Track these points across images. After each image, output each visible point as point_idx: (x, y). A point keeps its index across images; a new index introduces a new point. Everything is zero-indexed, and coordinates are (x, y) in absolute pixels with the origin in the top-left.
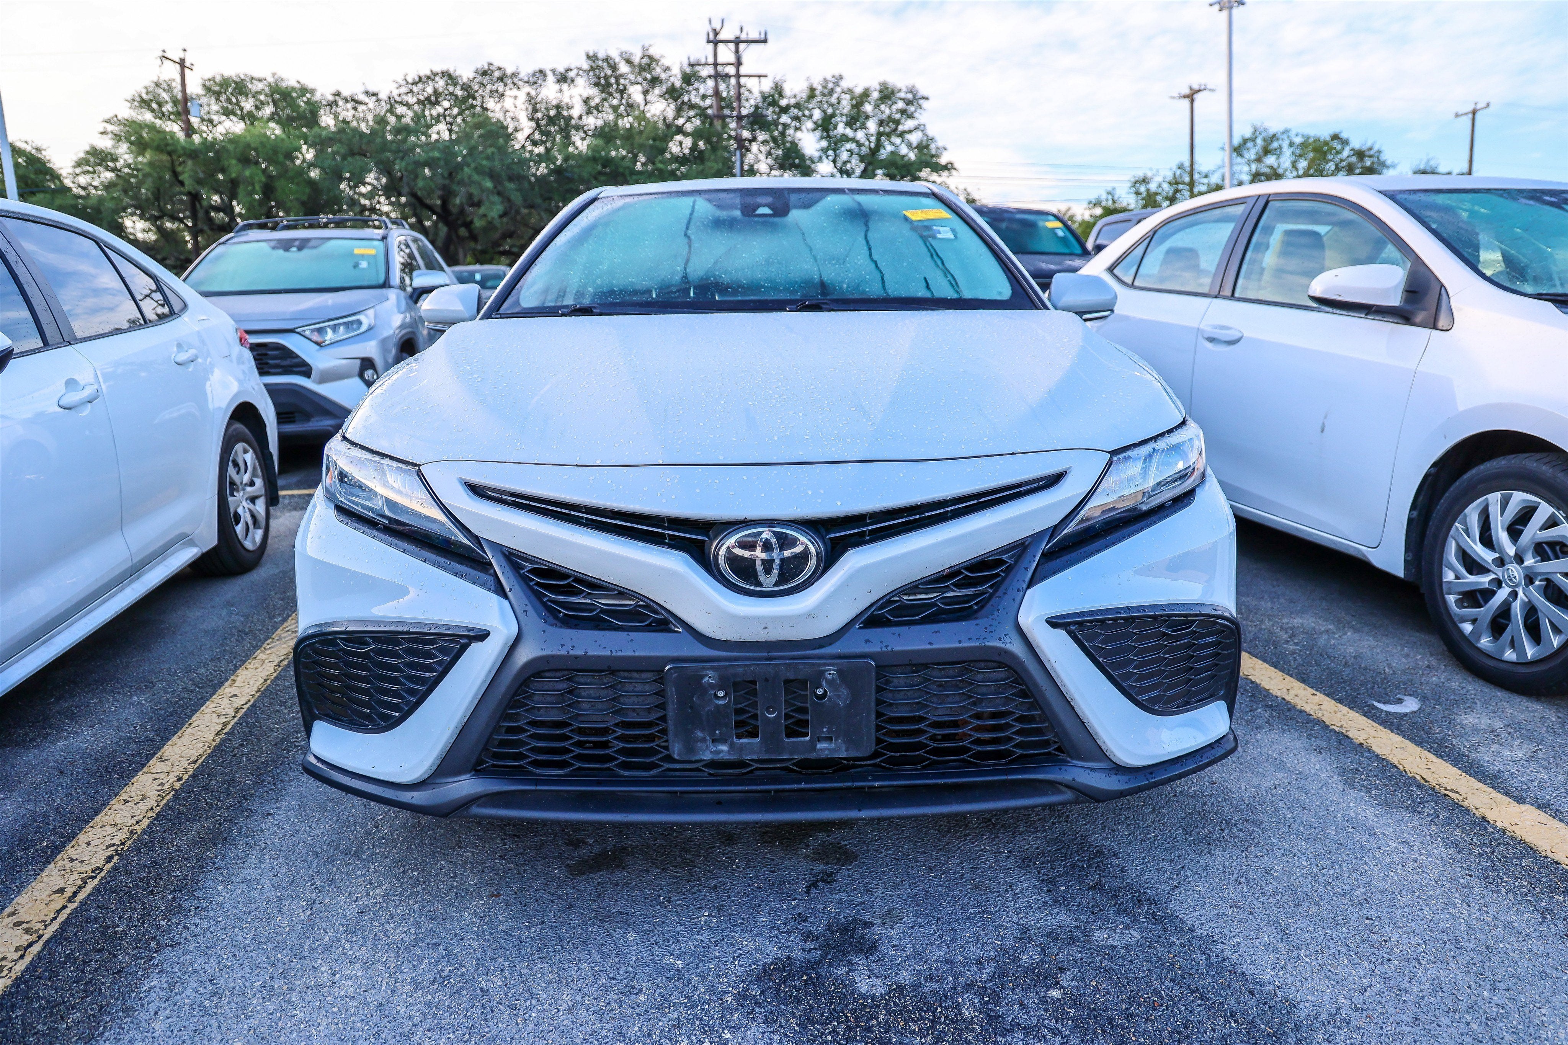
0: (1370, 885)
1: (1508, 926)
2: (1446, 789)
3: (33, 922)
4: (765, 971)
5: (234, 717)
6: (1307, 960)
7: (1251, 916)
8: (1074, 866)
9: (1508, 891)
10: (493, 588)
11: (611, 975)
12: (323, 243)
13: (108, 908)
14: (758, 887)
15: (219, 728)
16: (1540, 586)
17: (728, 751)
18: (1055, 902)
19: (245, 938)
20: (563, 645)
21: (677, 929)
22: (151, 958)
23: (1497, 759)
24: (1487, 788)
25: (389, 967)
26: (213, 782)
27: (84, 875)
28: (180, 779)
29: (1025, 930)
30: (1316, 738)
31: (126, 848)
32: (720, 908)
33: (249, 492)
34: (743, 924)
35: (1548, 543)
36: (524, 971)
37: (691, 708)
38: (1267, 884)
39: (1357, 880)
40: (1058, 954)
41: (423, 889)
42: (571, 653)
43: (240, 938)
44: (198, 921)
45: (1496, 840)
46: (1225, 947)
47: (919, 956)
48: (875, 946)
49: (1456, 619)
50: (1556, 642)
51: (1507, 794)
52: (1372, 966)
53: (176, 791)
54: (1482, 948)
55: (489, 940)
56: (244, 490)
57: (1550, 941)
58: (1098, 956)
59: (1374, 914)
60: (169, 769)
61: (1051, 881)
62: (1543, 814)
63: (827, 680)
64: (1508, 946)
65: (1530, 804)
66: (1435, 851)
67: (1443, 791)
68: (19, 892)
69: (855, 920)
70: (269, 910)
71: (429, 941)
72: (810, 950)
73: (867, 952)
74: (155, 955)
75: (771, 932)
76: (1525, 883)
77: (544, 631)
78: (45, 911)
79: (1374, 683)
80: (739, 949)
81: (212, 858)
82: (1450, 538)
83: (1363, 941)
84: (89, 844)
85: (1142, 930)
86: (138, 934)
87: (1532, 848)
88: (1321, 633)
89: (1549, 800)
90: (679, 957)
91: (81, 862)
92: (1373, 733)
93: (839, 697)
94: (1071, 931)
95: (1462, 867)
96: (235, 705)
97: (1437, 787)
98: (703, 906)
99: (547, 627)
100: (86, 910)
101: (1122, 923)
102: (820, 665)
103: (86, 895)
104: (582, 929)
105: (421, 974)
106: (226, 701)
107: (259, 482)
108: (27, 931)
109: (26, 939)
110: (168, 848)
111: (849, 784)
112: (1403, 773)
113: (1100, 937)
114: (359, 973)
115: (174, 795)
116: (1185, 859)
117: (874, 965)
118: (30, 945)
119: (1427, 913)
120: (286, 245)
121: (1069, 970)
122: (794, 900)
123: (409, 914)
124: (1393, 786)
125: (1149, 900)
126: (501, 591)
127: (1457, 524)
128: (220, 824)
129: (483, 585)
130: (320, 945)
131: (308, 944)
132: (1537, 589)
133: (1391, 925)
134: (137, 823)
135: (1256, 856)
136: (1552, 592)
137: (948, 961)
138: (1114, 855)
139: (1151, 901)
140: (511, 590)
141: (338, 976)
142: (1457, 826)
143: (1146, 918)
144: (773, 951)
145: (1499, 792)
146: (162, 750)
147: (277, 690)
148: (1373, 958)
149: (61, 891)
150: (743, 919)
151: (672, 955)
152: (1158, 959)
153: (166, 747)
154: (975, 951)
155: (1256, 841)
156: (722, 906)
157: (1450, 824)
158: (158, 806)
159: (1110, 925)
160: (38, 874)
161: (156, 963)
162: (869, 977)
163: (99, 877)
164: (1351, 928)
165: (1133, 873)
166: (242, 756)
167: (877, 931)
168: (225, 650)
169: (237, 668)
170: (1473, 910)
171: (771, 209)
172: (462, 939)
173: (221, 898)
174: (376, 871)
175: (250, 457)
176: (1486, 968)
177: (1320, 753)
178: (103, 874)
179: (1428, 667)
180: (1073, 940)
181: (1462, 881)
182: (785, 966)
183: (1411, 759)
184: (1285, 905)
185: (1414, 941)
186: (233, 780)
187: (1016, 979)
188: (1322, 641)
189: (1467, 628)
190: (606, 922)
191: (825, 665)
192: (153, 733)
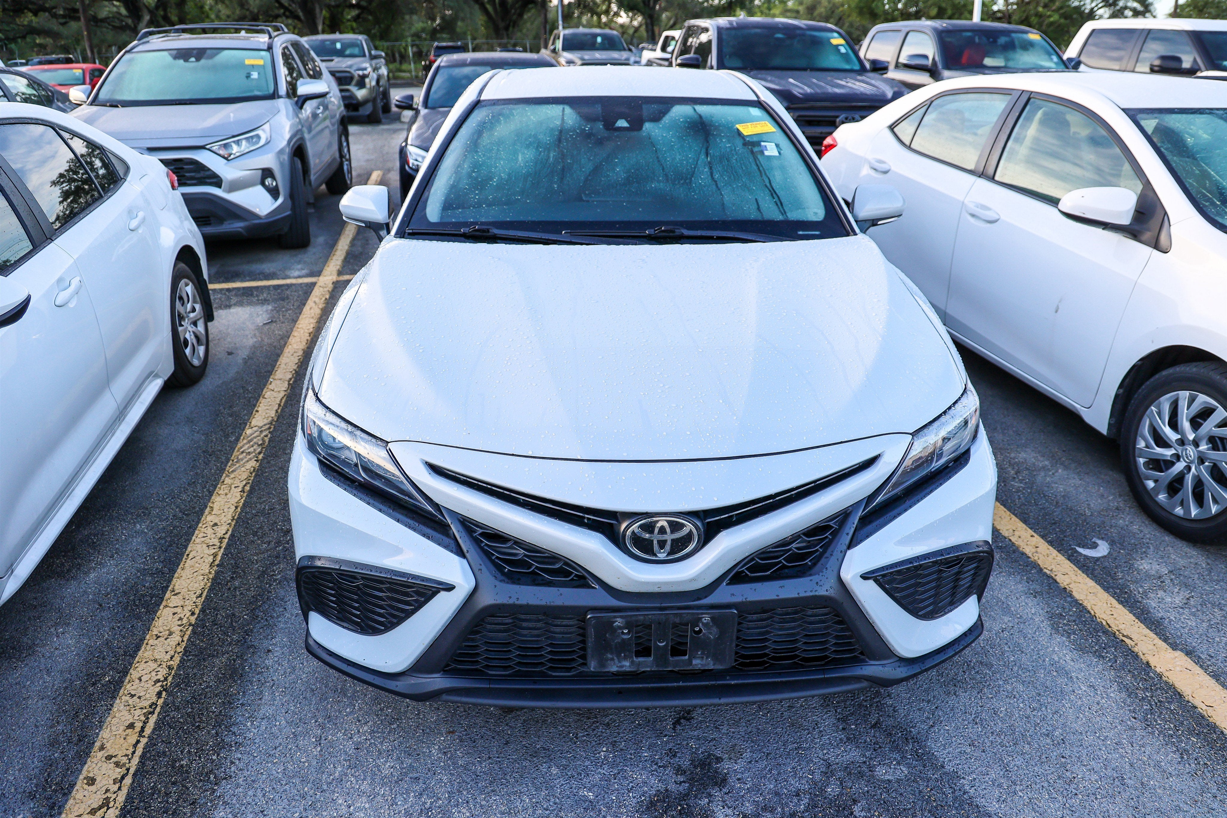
0: (1066, 726)
1: (1158, 765)
2: (1124, 636)
3: (119, 756)
4: (651, 802)
5: (220, 548)
6: (1021, 794)
7: (983, 754)
8: (860, 705)
9: (1160, 732)
10: (454, 550)
11: (545, 806)
12: (217, 54)
13: (170, 743)
14: (639, 725)
15: (211, 559)
16: (1208, 466)
17: (630, 666)
18: (848, 739)
19: (278, 773)
20: (510, 597)
21: (586, 764)
22: (214, 791)
23: (1161, 605)
24: (1152, 635)
25: (387, 800)
26: (219, 616)
27: (145, 711)
28: (193, 614)
29: (829, 765)
30: (1033, 581)
31: (169, 684)
32: (614, 743)
33: (192, 318)
34: (631, 758)
35: (1219, 438)
36: (484, 803)
37: (604, 640)
38: (995, 724)
39: (1057, 721)
40: (851, 788)
41: (398, 726)
42: (516, 602)
43: (274, 772)
44: (240, 756)
45: (1155, 685)
46: (965, 782)
47: (756, 789)
48: (726, 780)
49: (1142, 477)
50: (1214, 509)
51: (1165, 640)
52: (1065, 799)
53: (193, 625)
54: (1138, 785)
55: (454, 775)
56: (188, 317)
57: (1184, 779)
58: (879, 789)
59: (1068, 753)
60: (182, 603)
61: (844, 720)
62: (1189, 660)
63: (703, 624)
64: (1156, 783)
65: (1181, 650)
66: (1112, 695)
67: (1121, 637)
68: (101, 727)
69: (710, 755)
70: (290, 746)
71: (411, 775)
72: (681, 783)
73: (720, 786)
74: (216, 788)
75: (652, 766)
76: (1172, 726)
77: (495, 586)
78: (125, 745)
79: (1077, 525)
80: (631, 782)
81: (236, 695)
82: (1145, 417)
83: (1059, 777)
84: (140, 679)
85: (909, 766)
86: (199, 768)
87: (1179, 693)
88: (1039, 470)
89: (1194, 647)
90: (590, 790)
91: (139, 697)
92: (1074, 578)
93: (711, 633)
94: (860, 766)
95: (1130, 710)
96: (220, 535)
97: (1117, 633)
98: (601, 741)
99: (497, 583)
100: (155, 745)
101: (895, 759)
102: (698, 614)
103: (150, 731)
104: (519, 764)
105: (411, 806)
106: (210, 531)
107: (198, 307)
108: (117, 764)
109: (118, 772)
110: (201, 684)
111: (714, 683)
112: (1093, 618)
113: (881, 772)
114: (367, 806)
115: (193, 630)
116: (938, 700)
117: (726, 797)
118: (123, 778)
119: (1103, 754)
120: (183, 54)
121: (859, 802)
122: (665, 736)
123: (392, 750)
124: (1086, 631)
125: (913, 738)
126: (461, 553)
127: (1153, 408)
128: (234, 661)
129: (446, 547)
130: (333, 779)
131: (324, 778)
132: (1206, 468)
133: (1079, 764)
134: (171, 658)
135: (988, 698)
136: (1216, 472)
137: (777, 794)
138: (888, 696)
139: (916, 740)
140: (468, 551)
141: (352, 808)
142: (1129, 671)
143: (911, 755)
144: (655, 784)
145: (1160, 638)
146: (173, 583)
147: (248, 519)
148: (1065, 793)
149: (131, 726)
150: (631, 754)
151: (585, 787)
152: (920, 792)
153: (174, 580)
154: (795, 784)
155: (988, 683)
156: (615, 741)
157: (1124, 670)
158: (183, 641)
159: (887, 761)
160: (110, 709)
161: (218, 795)
162: (724, 808)
163: (157, 712)
164: (1051, 766)
165: (902, 712)
166: (235, 588)
167: (726, 766)
168: (197, 473)
169: (211, 494)
170: (1135, 751)
171: (628, 122)
172: (434, 774)
173: (252, 734)
174: (360, 709)
175: (190, 290)
176: (1140, 803)
177: (1035, 597)
178: (158, 709)
179: (1117, 509)
180: (861, 775)
181: (1129, 723)
182: (664, 796)
183: (1100, 604)
184: (1007, 744)
185: (1095, 777)
186: (233, 615)
187: (823, 810)
188: (1040, 478)
189: (1151, 484)
190: (535, 757)
191: (702, 614)
192: (161, 565)
